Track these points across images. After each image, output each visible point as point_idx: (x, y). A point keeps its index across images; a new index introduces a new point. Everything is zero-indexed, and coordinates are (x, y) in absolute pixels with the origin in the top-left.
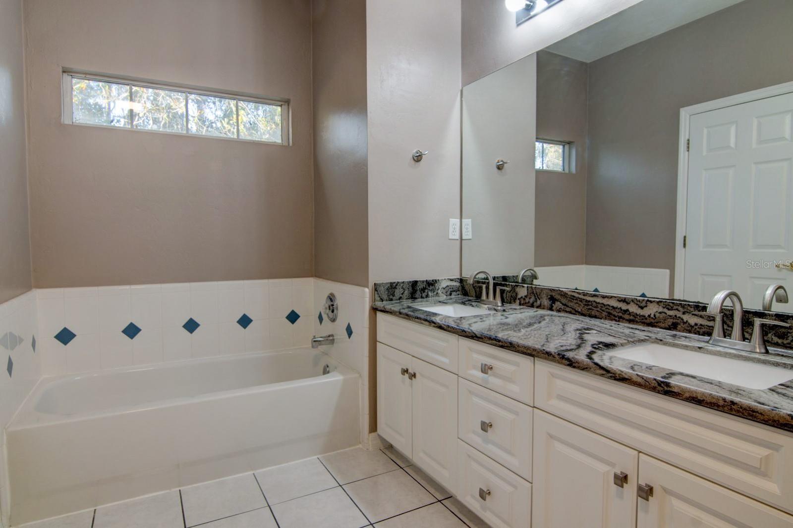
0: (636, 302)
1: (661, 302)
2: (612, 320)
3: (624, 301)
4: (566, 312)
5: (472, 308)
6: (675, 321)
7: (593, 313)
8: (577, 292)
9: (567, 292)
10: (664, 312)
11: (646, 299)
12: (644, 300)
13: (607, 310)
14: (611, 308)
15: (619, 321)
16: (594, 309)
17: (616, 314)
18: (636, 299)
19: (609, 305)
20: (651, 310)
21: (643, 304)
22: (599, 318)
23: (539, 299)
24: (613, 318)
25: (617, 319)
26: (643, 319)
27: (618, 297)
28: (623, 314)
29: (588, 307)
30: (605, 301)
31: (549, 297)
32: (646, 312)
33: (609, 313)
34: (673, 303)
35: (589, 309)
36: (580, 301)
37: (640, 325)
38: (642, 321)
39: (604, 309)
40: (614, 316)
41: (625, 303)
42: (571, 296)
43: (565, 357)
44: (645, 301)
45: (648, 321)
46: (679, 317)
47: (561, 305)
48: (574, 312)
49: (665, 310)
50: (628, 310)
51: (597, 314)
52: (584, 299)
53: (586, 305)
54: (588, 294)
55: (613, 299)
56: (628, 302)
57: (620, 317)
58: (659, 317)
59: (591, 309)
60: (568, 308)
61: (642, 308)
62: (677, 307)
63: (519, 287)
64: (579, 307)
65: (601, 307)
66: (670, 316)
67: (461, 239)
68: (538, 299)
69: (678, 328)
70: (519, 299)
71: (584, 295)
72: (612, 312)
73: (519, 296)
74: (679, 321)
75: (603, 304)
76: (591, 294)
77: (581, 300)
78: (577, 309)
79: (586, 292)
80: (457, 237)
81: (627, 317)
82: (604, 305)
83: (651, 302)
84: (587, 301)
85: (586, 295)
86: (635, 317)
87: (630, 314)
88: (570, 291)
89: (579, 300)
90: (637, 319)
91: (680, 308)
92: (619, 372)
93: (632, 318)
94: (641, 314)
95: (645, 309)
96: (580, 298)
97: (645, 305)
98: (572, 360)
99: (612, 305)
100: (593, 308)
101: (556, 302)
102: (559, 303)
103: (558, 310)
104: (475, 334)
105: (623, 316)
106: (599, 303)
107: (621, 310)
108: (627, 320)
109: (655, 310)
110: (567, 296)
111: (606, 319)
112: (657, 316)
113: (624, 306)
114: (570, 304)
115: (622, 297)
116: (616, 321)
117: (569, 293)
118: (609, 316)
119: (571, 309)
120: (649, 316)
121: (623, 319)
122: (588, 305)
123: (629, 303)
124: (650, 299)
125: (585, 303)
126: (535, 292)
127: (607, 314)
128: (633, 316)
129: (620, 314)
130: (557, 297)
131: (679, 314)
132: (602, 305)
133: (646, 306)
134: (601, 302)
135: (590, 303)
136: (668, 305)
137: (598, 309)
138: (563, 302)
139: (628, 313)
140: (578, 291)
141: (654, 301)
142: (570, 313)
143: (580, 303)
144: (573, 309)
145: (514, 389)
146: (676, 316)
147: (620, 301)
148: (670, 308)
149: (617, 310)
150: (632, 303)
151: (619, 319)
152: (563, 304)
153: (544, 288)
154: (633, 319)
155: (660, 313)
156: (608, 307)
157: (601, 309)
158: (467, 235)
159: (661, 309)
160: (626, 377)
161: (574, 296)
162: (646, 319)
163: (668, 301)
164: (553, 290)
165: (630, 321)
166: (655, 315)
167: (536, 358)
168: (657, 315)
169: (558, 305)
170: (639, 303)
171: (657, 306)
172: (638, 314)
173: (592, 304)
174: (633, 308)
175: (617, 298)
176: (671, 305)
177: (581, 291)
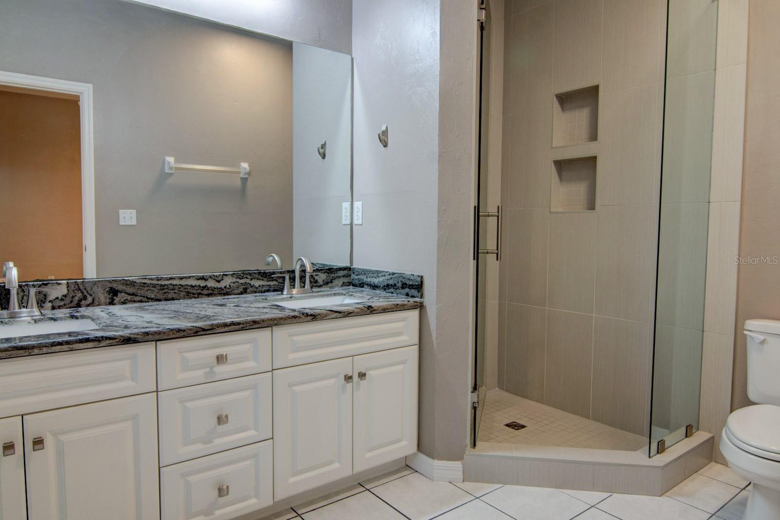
0: (214, 278)
1: (234, 274)
2: (191, 298)
3: (203, 278)
4: (135, 301)
6: (245, 287)
7: (170, 296)
8: (149, 279)
9: (134, 281)
10: (237, 282)
11: (222, 273)
12: (220, 275)
13: (186, 290)
14: (190, 287)
15: (198, 298)
16: (171, 291)
17: (195, 292)
18: (214, 275)
19: (187, 285)
20: (227, 282)
21: (220, 278)
22: (177, 300)
23: (91, 295)
24: (192, 295)
25: (196, 296)
26: (220, 291)
27: (196, 276)
28: (201, 290)
29: (164, 291)
30: (183, 282)
31: (108, 289)
32: (222, 285)
33: (188, 293)
34: (243, 273)
35: (165, 293)
36: (153, 287)
37: (218, 296)
38: (220, 292)
39: (182, 289)
40: (193, 294)
41: (203, 280)
42: (141, 283)
44: (221, 276)
45: (224, 292)
46: (248, 283)
47: (126, 295)
48: (146, 300)
49: (238, 280)
50: (206, 286)
51: (174, 296)
52: (158, 284)
53: (161, 289)
54: (163, 278)
55: (191, 278)
56: (207, 279)
57: (200, 294)
58: (233, 286)
59: (167, 292)
60: (137, 297)
61: (219, 282)
62: (246, 276)
63: (49, 286)
64: (152, 293)
65: (179, 288)
66: (242, 284)
68: (88, 296)
69: (248, 292)
70: (50, 301)
71: (158, 280)
72: (191, 291)
73: (52, 297)
74: (248, 286)
75: (180, 285)
76: (167, 278)
77: (154, 286)
78: (148, 296)
79: (160, 276)
81: (205, 292)
82: (182, 286)
83: (226, 275)
84: (161, 285)
85: (161, 280)
86: (213, 291)
87: (208, 289)
88: (139, 278)
89: (151, 286)
90: (215, 292)
91: (249, 277)
93: (210, 292)
94: (219, 287)
95: (222, 281)
96: (152, 284)
97: (222, 278)
99: (190, 284)
100: (170, 291)
101: (119, 294)
102: (123, 294)
103: (122, 302)
105: (202, 292)
106: (176, 285)
107: (200, 287)
108: (206, 295)
109: (230, 281)
110: (135, 284)
111: (184, 298)
112: (231, 286)
113: (202, 283)
114: (139, 292)
115: (201, 276)
116: (195, 298)
117: (138, 281)
118: (188, 295)
119: (142, 298)
120: (225, 287)
121: (203, 294)
122: (163, 289)
123: (207, 280)
124: (225, 273)
125: (159, 288)
126: (82, 288)
127: (185, 294)
128: (211, 290)
129: (199, 291)
130: (120, 287)
131: (248, 281)
132: (179, 287)
133: (222, 280)
134: (178, 283)
135: (166, 287)
136: (240, 275)
137: (175, 291)
138: (128, 292)
139: (207, 288)
140: (149, 277)
141: (229, 274)
142: (141, 301)
143: (154, 289)
144: (144, 297)
146: (246, 283)
147: (199, 279)
148: (241, 277)
149: (196, 288)
150: (210, 279)
151: (199, 295)
152: (129, 294)
153: (99, 281)
154: (211, 293)
155: (234, 283)
156: (186, 287)
157: (178, 290)
159: (234, 280)
161: (144, 283)
162: (223, 290)
163: (240, 272)
164: (113, 280)
165: (209, 295)
166: (230, 286)
167: (274, 327)
168: (232, 285)
169: (121, 297)
170: (216, 278)
171: (232, 278)
172: (216, 287)
173: (168, 287)
174: (211, 284)
175: (195, 278)
176: (242, 275)
177: (154, 277)
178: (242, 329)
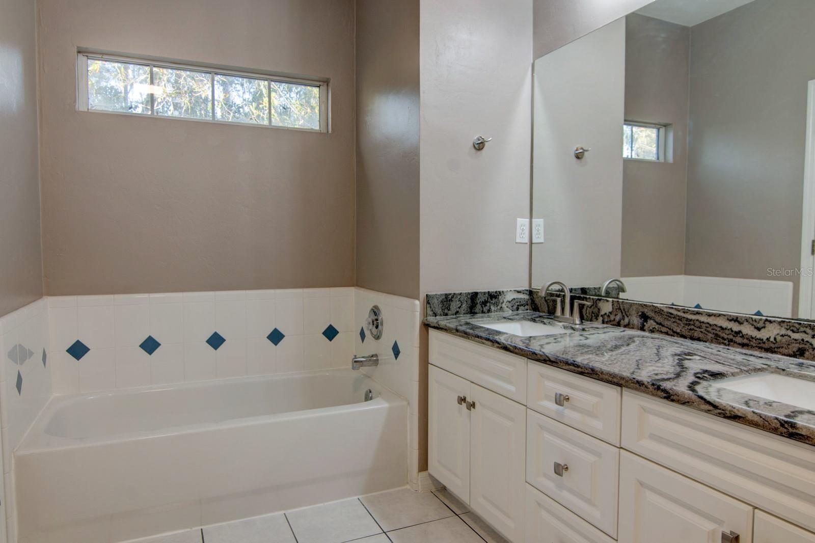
0: (751, 322)
1: (784, 322)
2: (720, 343)
3: (736, 320)
4: (661, 332)
5: (544, 325)
6: (801, 346)
7: (696, 335)
8: (675, 309)
9: (662, 309)
10: (787, 335)
11: (764, 318)
12: (761, 320)
13: (714, 331)
14: (719, 329)
15: (729, 345)
16: (698, 329)
17: (726, 336)
18: (752, 318)
19: (716, 325)
20: (771, 332)
21: (760, 325)
22: (704, 341)
23: (628, 317)
24: (722, 341)
25: (726, 342)
26: (760, 343)
27: (728, 315)
28: (734, 336)
29: (689, 327)
30: (711, 321)
31: (640, 314)
32: (763, 335)
33: (717, 335)
34: (800, 324)
35: (691, 329)
36: (679, 319)
37: (756, 350)
38: (759, 345)
39: (709, 329)
40: (723, 338)
41: (737, 323)
42: (668, 313)
43: (661, 388)
44: (763, 321)
45: (766, 346)
46: (807, 342)
47: (655, 324)
48: (672, 333)
49: (790, 333)
50: (740, 332)
51: (701, 335)
52: (684, 318)
53: (686, 324)
54: (689, 311)
55: (722, 317)
56: (741, 321)
57: (731, 341)
58: (781, 341)
59: (693, 329)
60: (664, 328)
61: (759, 329)
62: (805, 329)
63: (602, 301)
64: (678, 326)
65: (706, 327)
66: (796, 340)
67: (531, 243)
68: (626, 316)
69: (805, 355)
70: (602, 316)
71: (684, 312)
72: (720, 333)
73: (602, 313)
74: (806, 347)
75: (708, 323)
76: (693, 311)
77: (681, 319)
78: (674, 330)
79: (686, 308)
80: (526, 240)
81: (739, 339)
82: (710, 325)
83: (770, 322)
84: (687, 319)
85: (687, 312)
86: (750, 341)
87: (743, 336)
88: (666, 307)
89: (678, 317)
90: (752, 343)
91: (808, 330)
92: (730, 408)
93: (745, 341)
94: (758, 337)
95: (763, 330)
96: (678, 316)
97: (763, 325)
98: (671, 392)
99: (720, 325)
100: (695, 328)
101: (648, 320)
102: (652, 321)
103: (651, 330)
104: (548, 357)
105: (734, 339)
106: (703, 322)
107: (732, 331)
108: (739, 344)
109: (778, 332)
110: (663, 313)
111: (712, 342)
112: (778, 340)
113: (736, 327)
114: (666, 323)
115: (733, 316)
116: (725, 344)
117: (665, 310)
118: (716, 339)
119: (667, 329)
120: (768, 339)
121: (735, 342)
122: (689, 324)
123: (742, 323)
124: (769, 318)
125: (685, 322)
126: (622, 308)
127: (713, 336)
128: (747, 339)
129: (731, 337)
130: (650, 314)
131: (807, 338)
132: (707, 325)
133: (764, 327)
134: (706, 321)
135: (692, 323)
136: (793, 326)
137: (702, 330)
138: (657, 320)
139: (741, 335)
140: (676, 307)
141: (774, 321)
142: (667, 333)
143: (680, 322)
144: (670, 329)
145: (596, 425)
146: (803, 340)
147: (731, 320)
148: (795, 329)
149: (727, 332)
150: (745, 323)
151: (730, 342)
152: (657, 323)
153: (634, 303)
154: (747, 343)
155: (782, 336)
156: (715, 327)
157: (706, 330)
158: (538, 238)
159: (783, 332)
160: (739, 414)
161: (671, 314)
162: (764, 343)
163: (793, 321)
164: (645, 305)
165: (743, 345)
166: (775, 339)
167: (623, 388)
168: (779, 338)
169: (651, 324)
170: (755, 324)
171: (779, 327)
172: (754, 336)
173: (695, 323)
174: (747, 330)
175: (726, 317)
176: (797, 326)
177: (680, 308)
178: (582, 373)
